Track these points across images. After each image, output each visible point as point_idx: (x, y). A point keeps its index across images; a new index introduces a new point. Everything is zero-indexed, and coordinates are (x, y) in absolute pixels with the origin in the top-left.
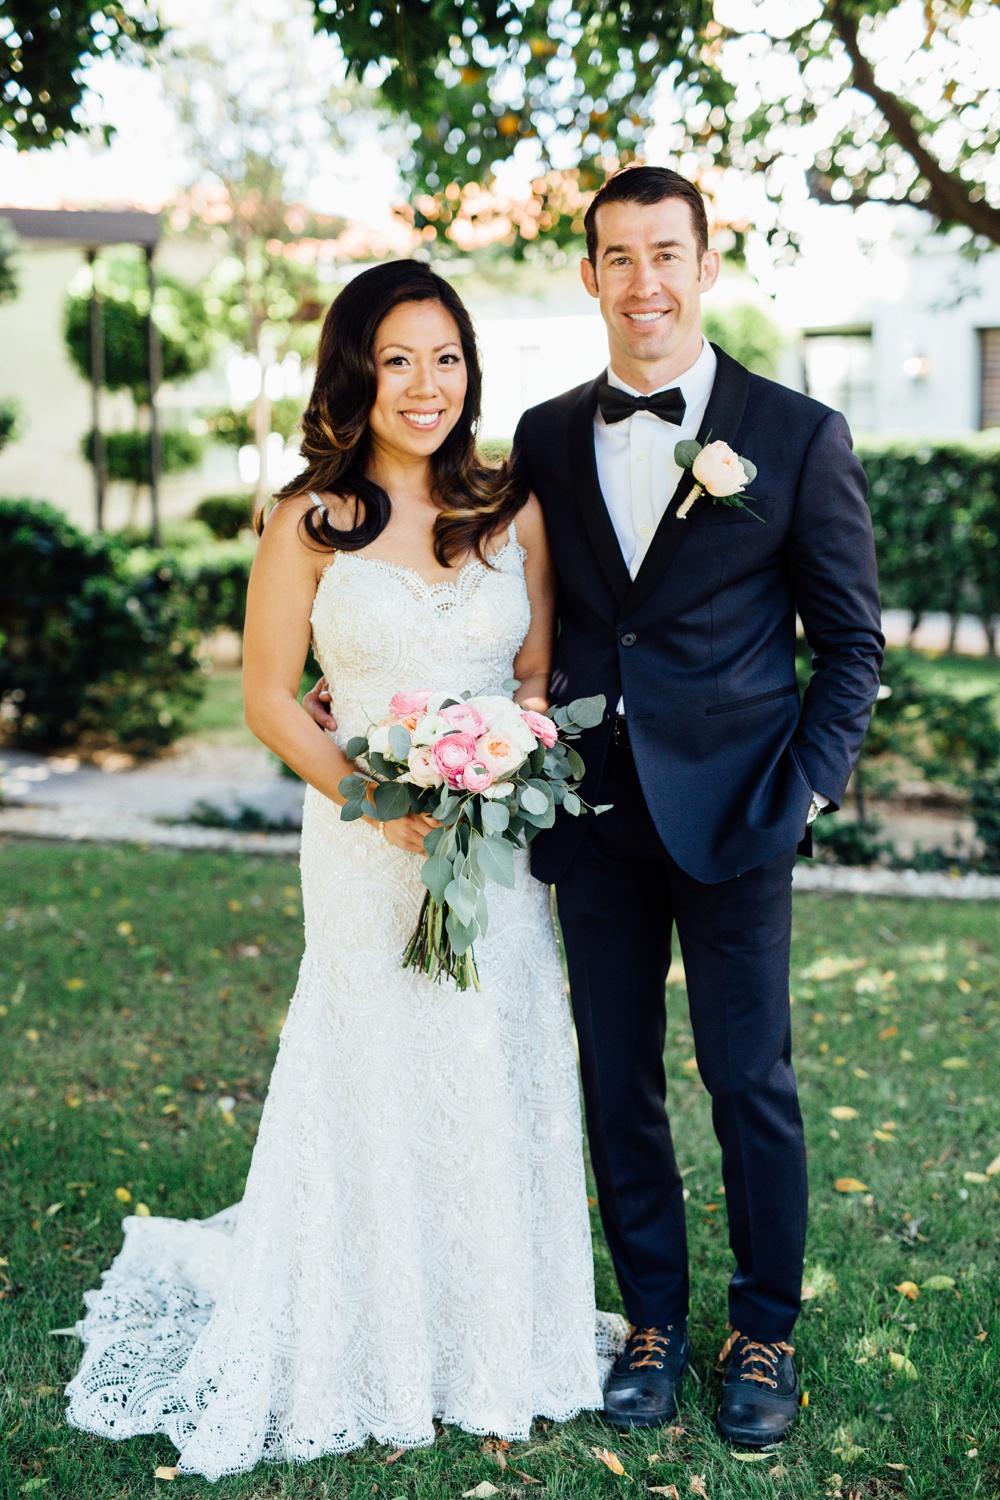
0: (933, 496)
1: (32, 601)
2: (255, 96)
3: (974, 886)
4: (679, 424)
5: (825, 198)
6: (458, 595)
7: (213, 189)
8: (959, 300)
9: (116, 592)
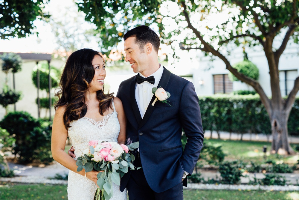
0: (206, 107)
1: (23, 132)
2: (71, 32)
3: (221, 187)
4: (154, 84)
5: (183, 49)
6: (103, 123)
7: (62, 50)
8: (210, 69)
9: (40, 130)
